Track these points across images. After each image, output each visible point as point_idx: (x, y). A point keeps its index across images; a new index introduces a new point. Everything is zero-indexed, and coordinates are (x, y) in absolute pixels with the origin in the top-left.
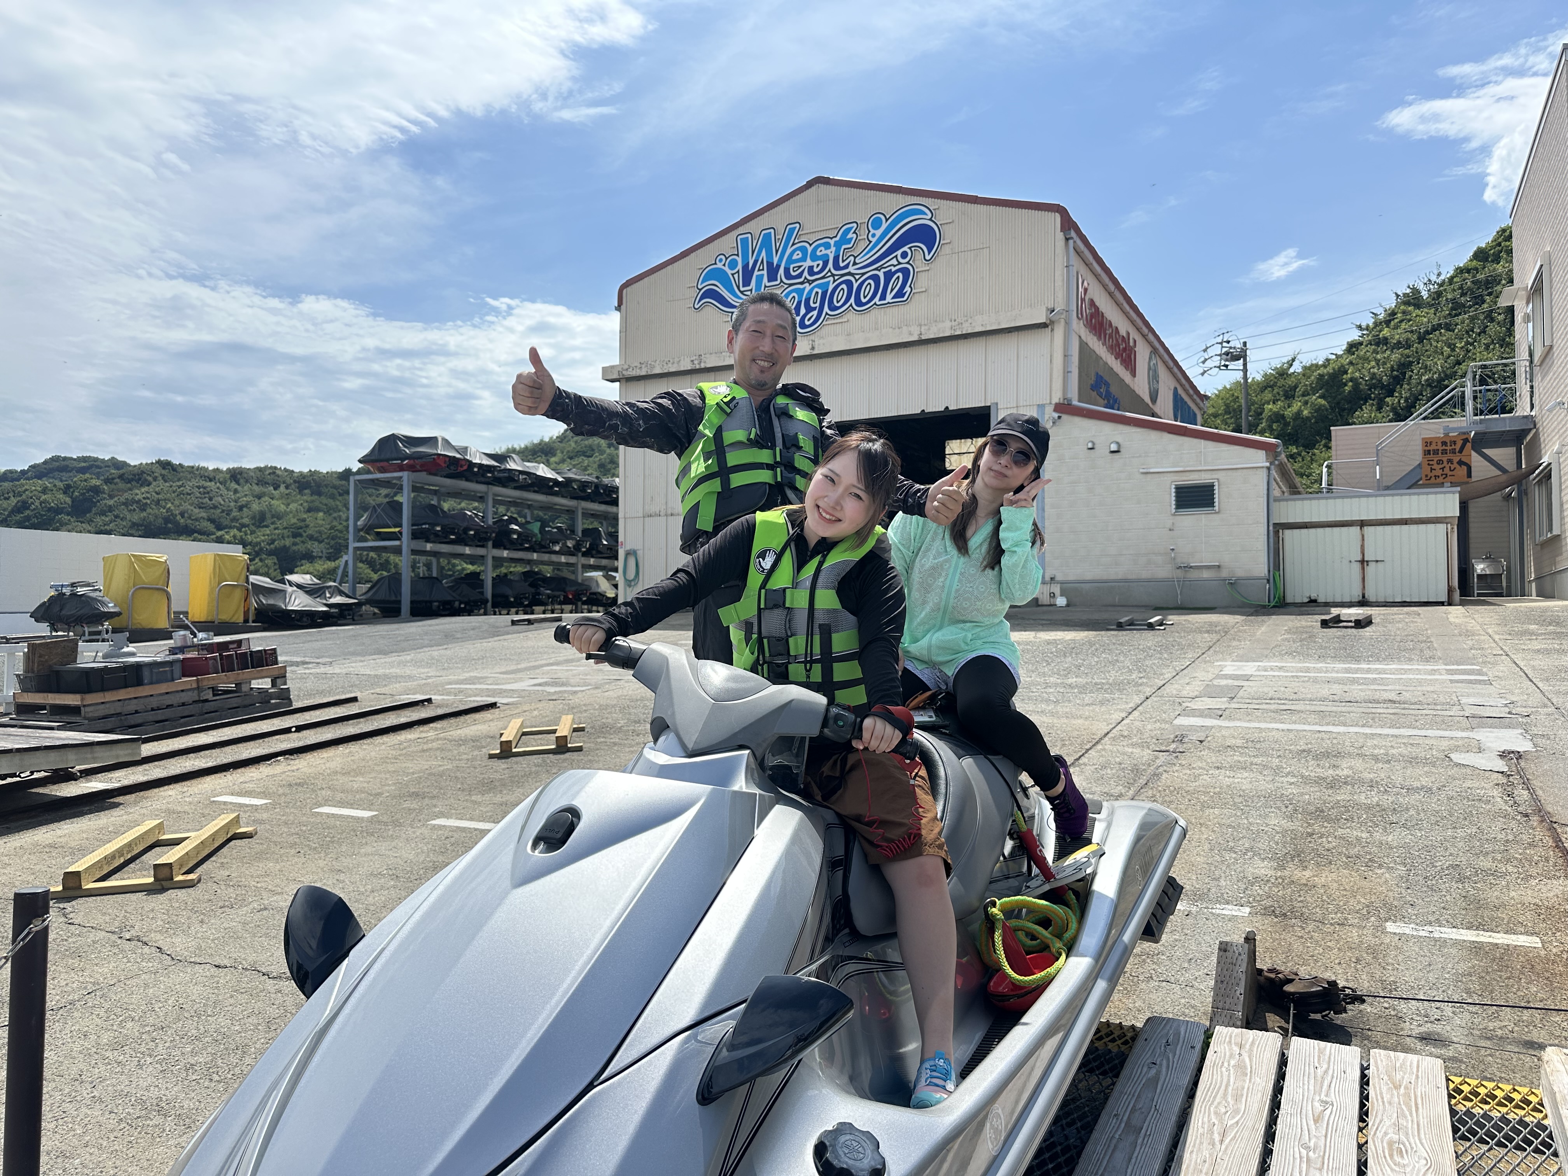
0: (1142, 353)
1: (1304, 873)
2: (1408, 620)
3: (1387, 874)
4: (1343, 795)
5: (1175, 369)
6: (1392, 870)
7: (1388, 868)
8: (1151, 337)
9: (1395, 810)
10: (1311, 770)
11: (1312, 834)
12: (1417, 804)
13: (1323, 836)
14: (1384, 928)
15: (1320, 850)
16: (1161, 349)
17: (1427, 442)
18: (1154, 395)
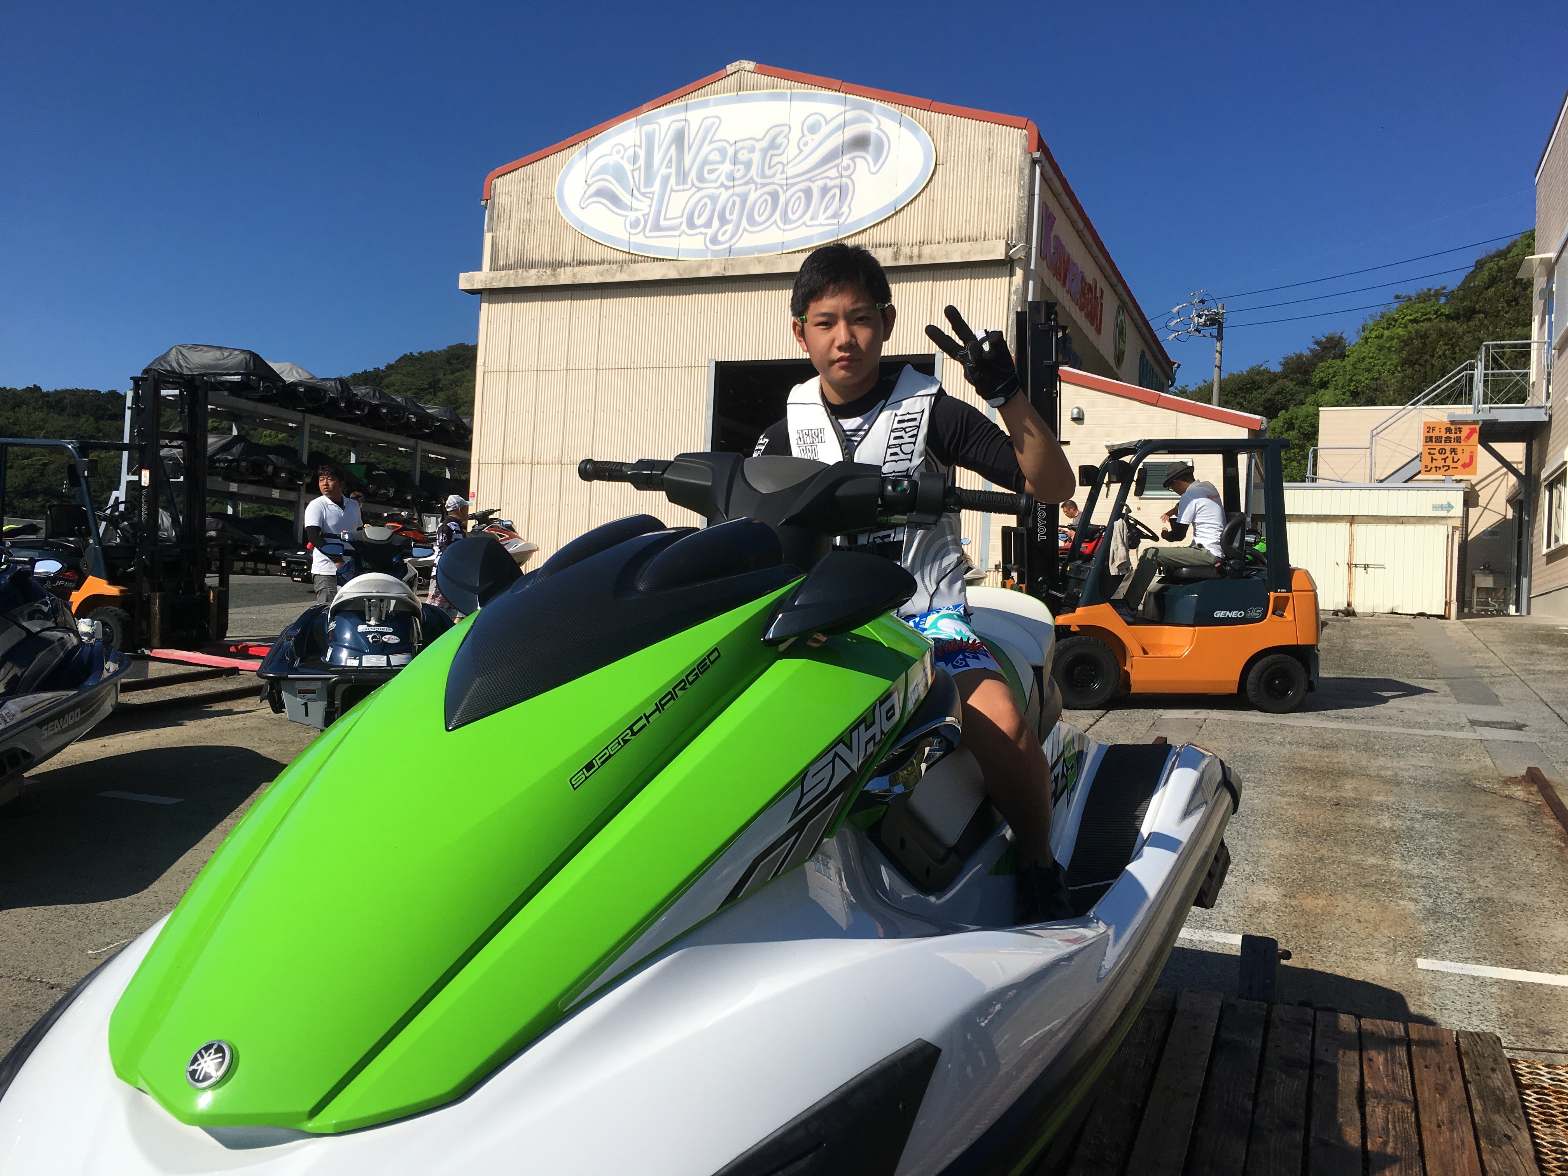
0: (1109, 305)
1: (1316, 901)
2: (1401, 633)
3: (1411, 906)
4: (1352, 818)
5: (1144, 329)
6: (1416, 901)
7: (1411, 899)
8: (1120, 287)
9: (1411, 836)
10: (1312, 790)
11: (1321, 859)
12: (1435, 830)
13: (1334, 861)
14: (1415, 965)
15: (1333, 877)
16: (1130, 304)
17: (1429, 427)
18: (1119, 357)
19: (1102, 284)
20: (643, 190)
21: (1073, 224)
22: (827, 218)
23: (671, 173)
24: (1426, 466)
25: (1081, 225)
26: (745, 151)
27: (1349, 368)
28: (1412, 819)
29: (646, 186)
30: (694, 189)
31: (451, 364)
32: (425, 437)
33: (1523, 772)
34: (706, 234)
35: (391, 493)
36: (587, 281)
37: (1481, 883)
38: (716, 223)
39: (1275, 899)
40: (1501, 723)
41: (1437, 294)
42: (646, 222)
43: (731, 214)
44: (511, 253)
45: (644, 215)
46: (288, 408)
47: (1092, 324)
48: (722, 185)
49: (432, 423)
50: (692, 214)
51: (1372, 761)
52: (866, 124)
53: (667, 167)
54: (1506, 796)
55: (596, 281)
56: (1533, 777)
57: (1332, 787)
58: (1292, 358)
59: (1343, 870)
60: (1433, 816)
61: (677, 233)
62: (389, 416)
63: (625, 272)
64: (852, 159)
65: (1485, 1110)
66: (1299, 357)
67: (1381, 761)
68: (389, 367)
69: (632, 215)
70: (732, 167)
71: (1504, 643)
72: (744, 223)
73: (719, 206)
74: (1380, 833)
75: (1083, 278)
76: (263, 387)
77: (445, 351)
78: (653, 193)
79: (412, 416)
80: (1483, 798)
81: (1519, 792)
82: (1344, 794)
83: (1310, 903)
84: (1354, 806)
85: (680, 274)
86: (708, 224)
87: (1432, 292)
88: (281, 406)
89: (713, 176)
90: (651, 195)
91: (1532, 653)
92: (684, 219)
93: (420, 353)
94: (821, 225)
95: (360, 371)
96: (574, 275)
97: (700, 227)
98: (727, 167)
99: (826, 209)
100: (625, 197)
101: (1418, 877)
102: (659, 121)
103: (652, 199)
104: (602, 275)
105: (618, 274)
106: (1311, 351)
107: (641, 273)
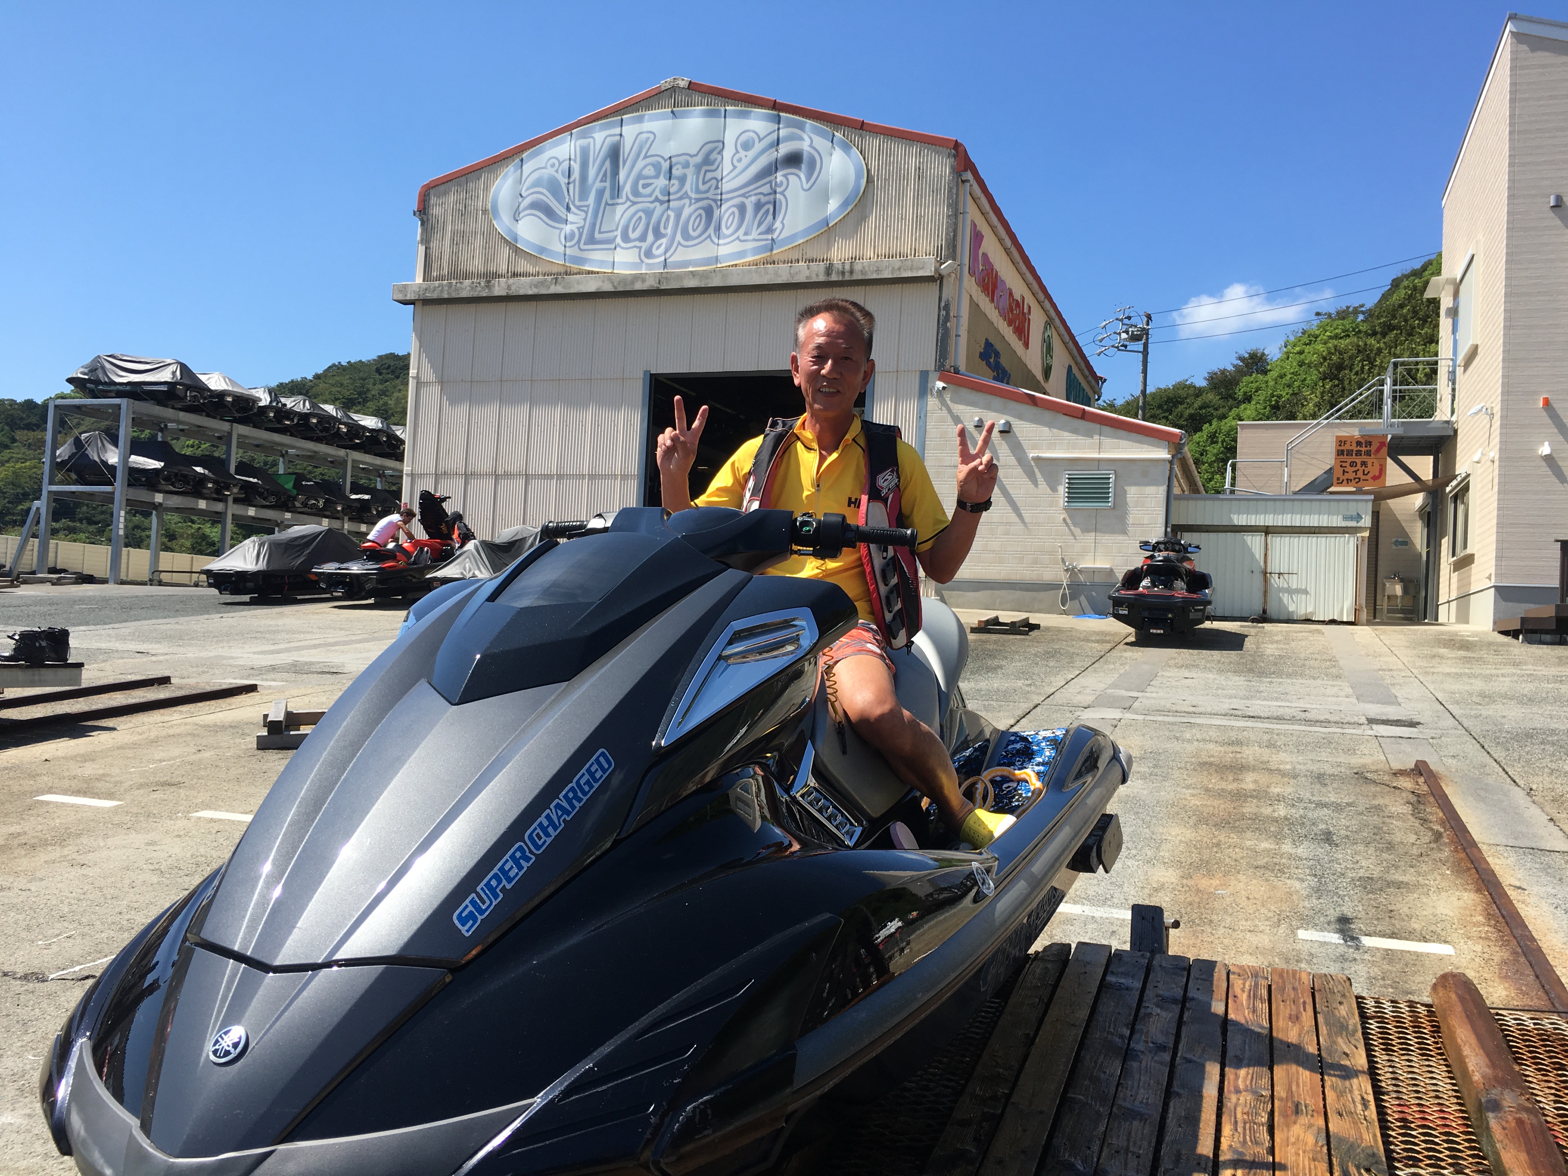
0: (1037, 320)
1: (1211, 881)
2: (1311, 638)
3: (1297, 885)
4: (1249, 808)
5: (1071, 345)
6: (1303, 880)
7: (1298, 879)
8: (1047, 304)
9: (1303, 823)
10: (1215, 782)
11: (1218, 845)
12: (1326, 818)
13: (1230, 846)
14: (1295, 935)
15: (1227, 860)
16: (1057, 321)
17: (1341, 441)
18: (1047, 371)
19: (1030, 300)
20: (577, 203)
21: (1001, 241)
22: (760, 234)
23: (605, 187)
24: (1338, 479)
25: (1008, 242)
26: (679, 166)
27: (1272, 383)
28: (1306, 808)
29: (580, 200)
30: (629, 203)
31: (380, 374)
32: (355, 448)
33: (1412, 766)
34: (640, 248)
35: (321, 504)
36: (522, 292)
37: (1363, 864)
38: (650, 237)
39: (1173, 880)
40: (1398, 721)
41: (1356, 311)
42: (581, 235)
43: (665, 228)
44: (445, 265)
45: (578, 228)
46: (215, 418)
47: (1020, 339)
48: (657, 199)
49: (364, 433)
50: (626, 228)
51: (1273, 756)
52: (799, 142)
53: (601, 181)
54: (1394, 787)
55: (530, 292)
56: (1420, 769)
57: (1234, 780)
58: (1216, 374)
59: (1238, 853)
60: (1325, 805)
61: (613, 246)
62: (320, 427)
63: (560, 284)
64: (785, 176)
65: (1329, 1034)
66: (1223, 372)
67: (1283, 756)
68: (317, 377)
69: (568, 228)
70: (667, 182)
71: (1408, 647)
72: (679, 237)
73: (654, 219)
74: (1276, 820)
75: (1011, 294)
76: (191, 396)
77: (374, 360)
78: (588, 206)
79: (343, 426)
80: (1373, 788)
81: (1406, 783)
82: (1244, 786)
83: (1204, 883)
84: (1252, 796)
85: (615, 287)
86: (643, 238)
87: (1351, 309)
88: (208, 415)
89: (648, 190)
90: (585, 209)
91: (1434, 656)
92: (619, 233)
93: (349, 362)
94: (754, 240)
95: (286, 380)
96: (509, 287)
97: (635, 240)
98: (662, 182)
99: (759, 226)
100: (560, 211)
101: (1306, 859)
102: (593, 135)
103: (586, 213)
104: (536, 286)
105: (553, 287)
106: (1235, 366)
107: (576, 286)
